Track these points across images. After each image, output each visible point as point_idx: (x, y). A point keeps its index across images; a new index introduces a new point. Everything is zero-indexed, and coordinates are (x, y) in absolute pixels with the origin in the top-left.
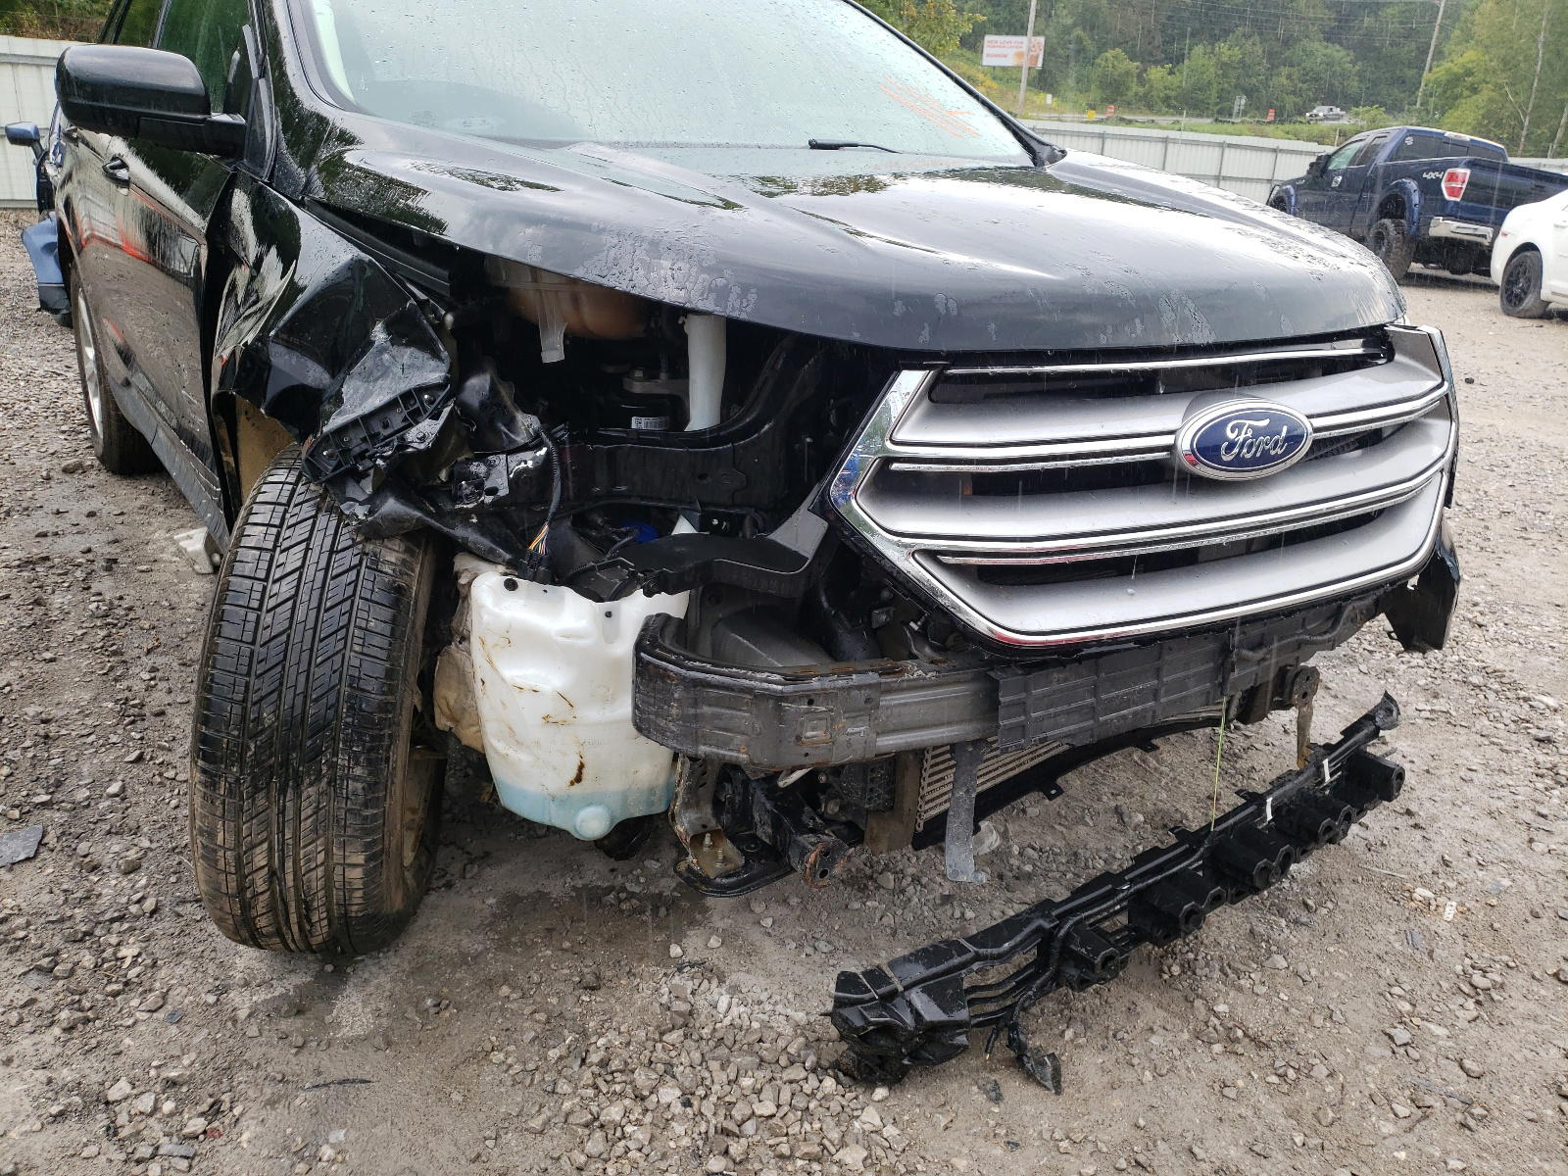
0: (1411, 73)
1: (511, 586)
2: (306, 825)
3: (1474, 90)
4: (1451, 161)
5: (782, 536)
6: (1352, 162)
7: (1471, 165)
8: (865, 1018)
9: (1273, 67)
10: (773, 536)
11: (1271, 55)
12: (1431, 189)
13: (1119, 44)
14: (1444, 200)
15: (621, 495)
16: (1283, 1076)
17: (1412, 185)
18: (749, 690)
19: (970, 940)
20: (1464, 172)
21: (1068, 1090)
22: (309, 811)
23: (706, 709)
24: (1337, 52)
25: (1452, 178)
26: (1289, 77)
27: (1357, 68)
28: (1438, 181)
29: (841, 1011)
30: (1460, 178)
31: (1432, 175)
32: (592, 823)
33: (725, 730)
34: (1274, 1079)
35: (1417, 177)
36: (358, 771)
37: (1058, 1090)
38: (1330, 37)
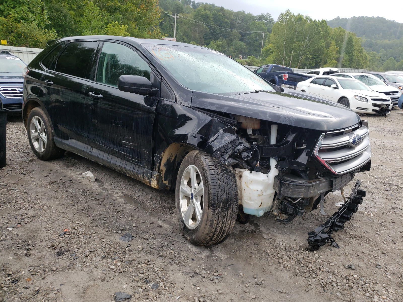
0: (258, 48)
1: (251, 173)
2: (228, 217)
3: (272, 53)
4: (284, 72)
5: (299, 160)
6: (262, 72)
7: (288, 73)
8: (314, 239)
9: (229, 46)
10: (297, 160)
11: (228, 44)
12: (280, 78)
13: (194, 40)
14: (283, 80)
15: (263, 156)
16: (367, 241)
17: (276, 77)
18: (304, 185)
19: (324, 225)
20: (287, 75)
21: (340, 248)
22: (229, 215)
23: (296, 189)
24: (242, 43)
25: (285, 76)
26: (233, 48)
27: (247, 47)
28: (282, 76)
29: (310, 239)
30: (286, 76)
31: (280, 75)
32: (261, 213)
33: (299, 192)
34: (365, 242)
35: (277, 75)
36: (236, 207)
37: (339, 248)
38: (241, 40)
